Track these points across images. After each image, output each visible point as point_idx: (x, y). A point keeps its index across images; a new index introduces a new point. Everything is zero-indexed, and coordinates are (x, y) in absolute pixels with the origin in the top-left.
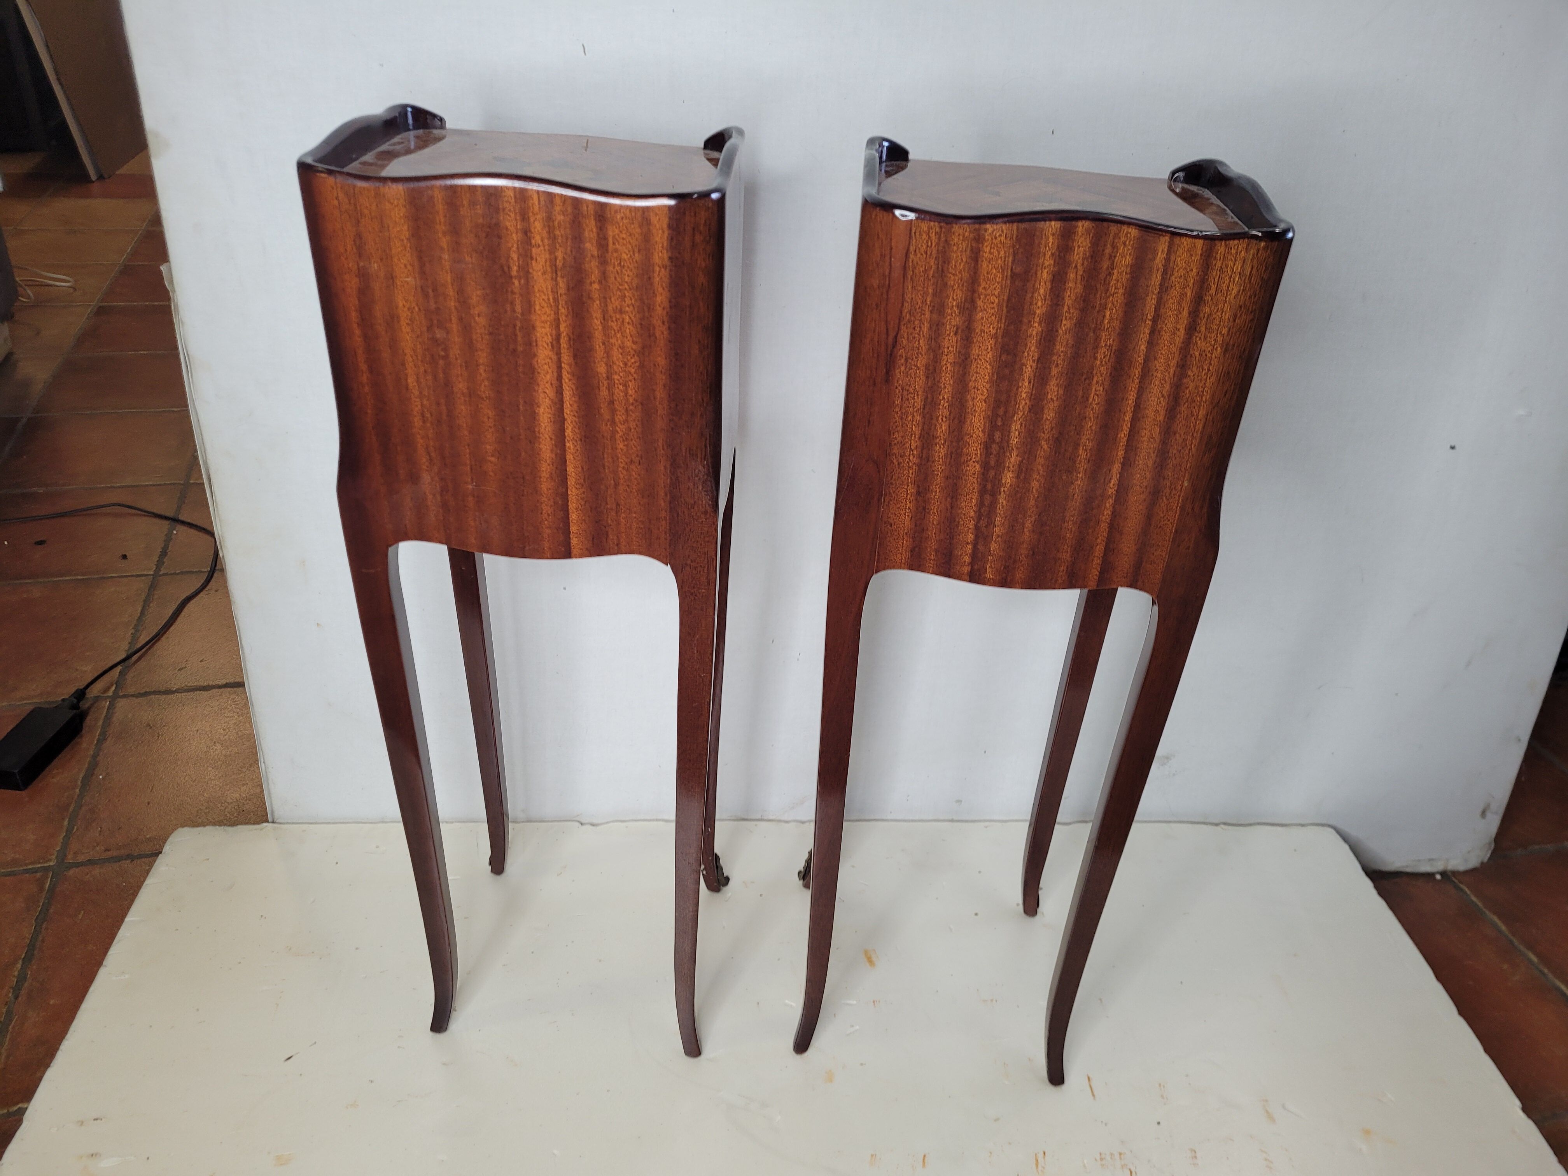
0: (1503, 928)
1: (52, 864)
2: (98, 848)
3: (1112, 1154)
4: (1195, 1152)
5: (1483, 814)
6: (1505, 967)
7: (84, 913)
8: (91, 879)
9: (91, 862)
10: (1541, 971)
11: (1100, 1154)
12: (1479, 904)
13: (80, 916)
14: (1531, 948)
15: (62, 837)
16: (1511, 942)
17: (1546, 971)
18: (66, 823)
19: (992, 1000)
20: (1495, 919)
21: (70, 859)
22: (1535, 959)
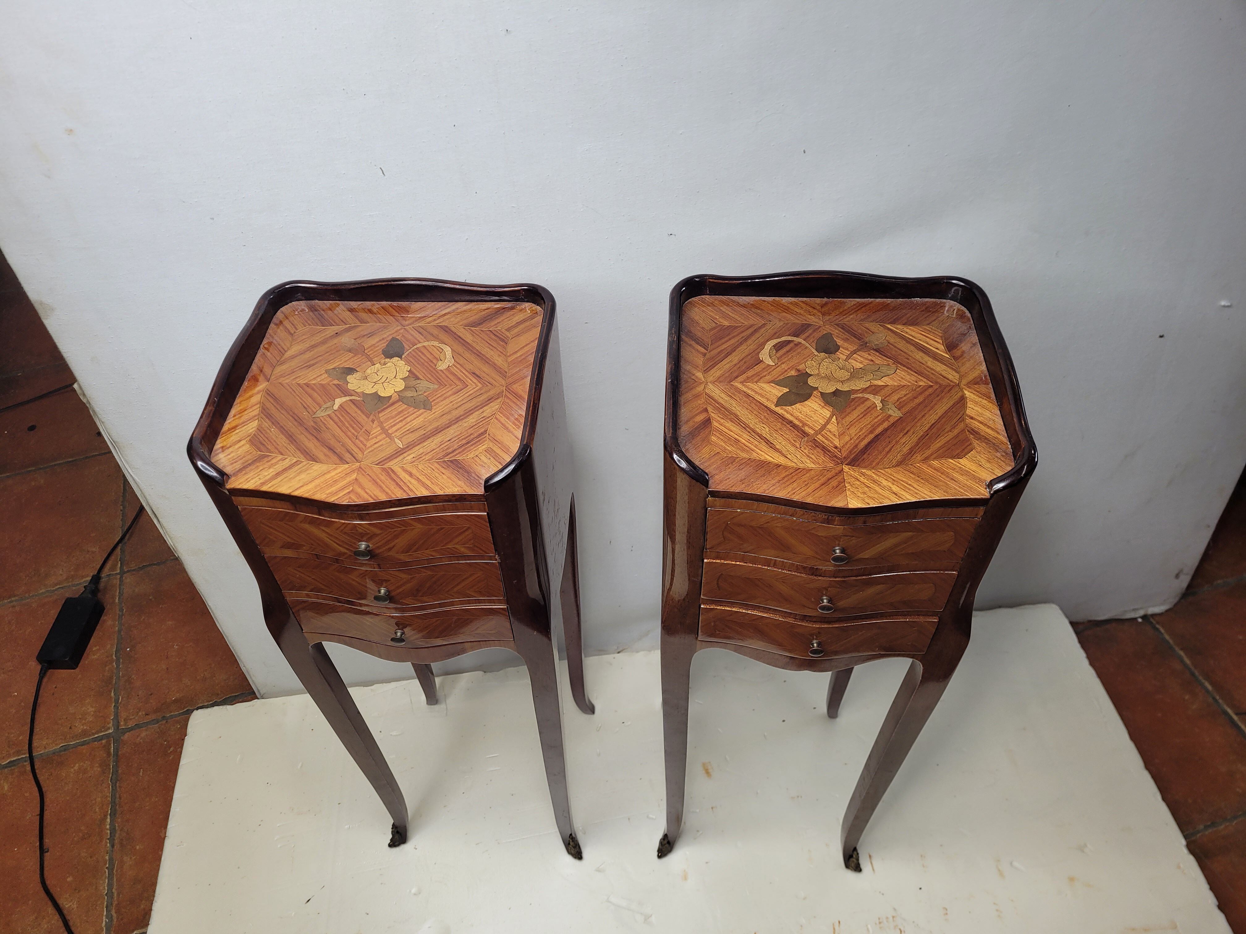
0: (1188, 661)
1: (111, 731)
2: (140, 713)
3: (887, 918)
4: (947, 910)
5: (1177, 576)
6: (1187, 697)
7: (143, 770)
8: (141, 741)
9: (138, 726)
10: (1214, 698)
11: (879, 919)
12: (1171, 642)
13: (141, 773)
14: (1208, 678)
15: (113, 707)
16: (1193, 674)
17: (1218, 698)
18: (112, 694)
19: (798, 797)
20: (1182, 653)
21: (122, 726)
22: (1210, 688)
